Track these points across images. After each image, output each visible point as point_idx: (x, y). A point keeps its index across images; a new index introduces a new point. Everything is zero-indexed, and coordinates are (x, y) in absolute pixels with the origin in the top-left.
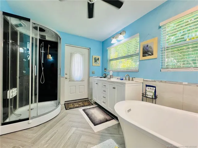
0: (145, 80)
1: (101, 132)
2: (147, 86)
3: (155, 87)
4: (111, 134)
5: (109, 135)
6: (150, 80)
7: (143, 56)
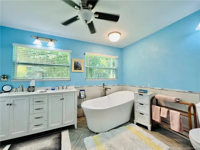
0: (76, 87)
1: (73, 146)
2: (81, 90)
3: (84, 90)
4: (78, 139)
5: (79, 140)
6: (80, 86)
7: (75, 69)
